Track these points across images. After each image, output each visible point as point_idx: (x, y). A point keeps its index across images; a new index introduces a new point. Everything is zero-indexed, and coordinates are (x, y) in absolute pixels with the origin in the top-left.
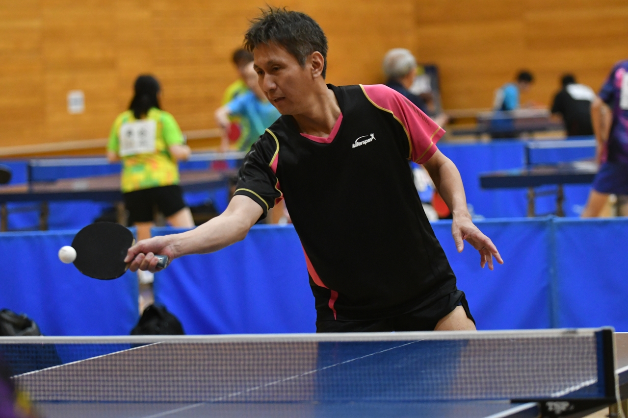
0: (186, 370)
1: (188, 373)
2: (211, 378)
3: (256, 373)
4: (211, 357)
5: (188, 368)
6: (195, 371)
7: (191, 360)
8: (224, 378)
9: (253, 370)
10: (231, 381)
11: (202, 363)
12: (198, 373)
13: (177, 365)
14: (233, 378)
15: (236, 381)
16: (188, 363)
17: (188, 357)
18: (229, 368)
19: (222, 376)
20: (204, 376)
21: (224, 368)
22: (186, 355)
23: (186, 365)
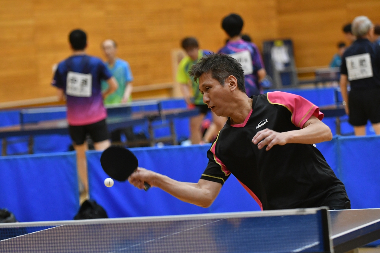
0: (65, 243)
1: (67, 244)
2: (81, 247)
3: (108, 243)
4: (80, 234)
5: (67, 241)
6: (71, 243)
7: (68, 236)
8: (89, 247)
9: (107, 241)
10: (93, 248)
11: (75, 237)
12: (72, 244)
13: (60, 240)
14: (94, 247)
15: (96, 248)
16: (67, 238)
17: (66, 234)
18: (91, 240)
19: (87, 245)
20: (77, 246)
21: (88, 240)
22: (65, 233)
23: (65, 240)
